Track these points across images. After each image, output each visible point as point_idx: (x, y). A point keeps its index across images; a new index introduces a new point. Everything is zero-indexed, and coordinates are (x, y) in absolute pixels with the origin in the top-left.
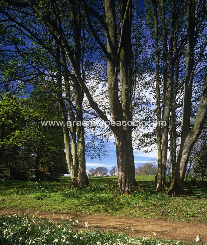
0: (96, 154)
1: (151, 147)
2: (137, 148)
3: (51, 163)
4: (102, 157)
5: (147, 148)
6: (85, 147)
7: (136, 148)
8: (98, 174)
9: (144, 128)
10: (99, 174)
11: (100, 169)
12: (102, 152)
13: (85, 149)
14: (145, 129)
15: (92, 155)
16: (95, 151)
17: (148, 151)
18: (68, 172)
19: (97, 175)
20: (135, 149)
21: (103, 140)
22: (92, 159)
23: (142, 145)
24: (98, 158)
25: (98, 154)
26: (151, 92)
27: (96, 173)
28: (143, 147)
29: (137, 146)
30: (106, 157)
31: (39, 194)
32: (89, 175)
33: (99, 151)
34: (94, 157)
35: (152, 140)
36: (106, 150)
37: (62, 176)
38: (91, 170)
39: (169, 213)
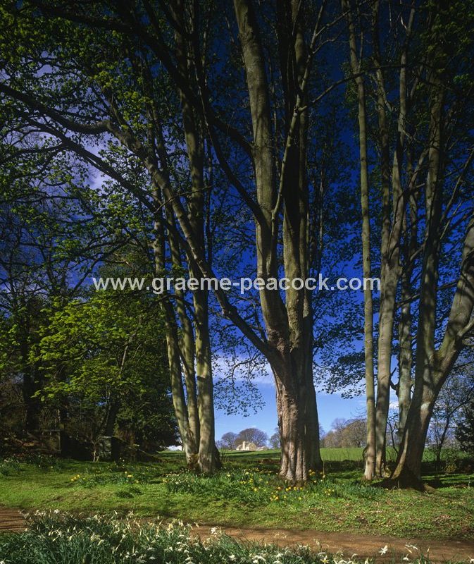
0: (236, 404)
1: (358, 385)
2: (327, 388)
3: (141, 423)
4: (250, 410)
5: (350, 387)
6: (214, 389)
7: (324, 388)
8: (244, 447)
9: (342, 345)
10: (246, 444)
11: (249, 435)
12: (250, 398)
13: (214, 393)
14: (344, 346)
15: (228, 405)
16: (235, 397)
17: (353, 394)
18: (177, 441)
19: (242, 447)
20: (323, 390)
21: (253, 373)
22: (228, 414)
23: (338, 382)
24: (242, 411)
25: (242, 403)
26: (356, 265)
27: (239, 442)
28: (340, 386)
29: (325, 384)
30: (258, 409)
32: (224, 447)
33: (243, 397)
34: (232, 410)
35: (360, 370)
36: (258, 394)
37: (163, 450)
38: (227, 437)
39: (374, 522)
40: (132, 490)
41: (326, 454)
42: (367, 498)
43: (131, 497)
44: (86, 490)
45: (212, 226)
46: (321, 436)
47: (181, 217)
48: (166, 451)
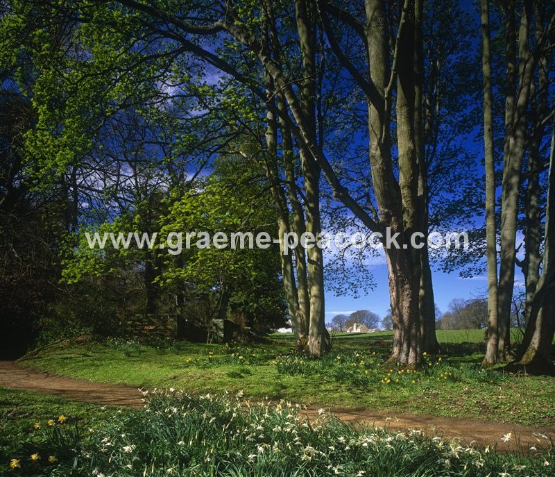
0: (346, 286)
1: (478, 264)
2: (444, 267)
3: (252, 306)
4: (361, 291)
5: (469, 265)
6: (324, 271)
7: (440, 267)
8: (355, 329)
9: (460, 222)
10: (357, 327)
11: (359, 317)
12: (361, 279)
13: (324, 274)
14: (462, 223)
15: (338, 286)
16: (345, 279)
17: (472, 272)
18: (287, 323)
19: (352, 329)
20: (439, 269)
21: (363, 254)
22: (338, 296)
23: (456, 261)
24: (352, 293)
25: (352, 284)
26: (477, 137)
27: (350, 324)
28: (458, 264)
29: (442, 263)
30: (369, 290)
31: (234, 368)
32: (335, 330)
33: (354, 278)
34: (342, 291)
35: (481, 246)
36: (369, 275)
37: (273, 332)
38: (338, 319)
39: (496, 408)
40: (242, 371)
41: (442, 336)
42: (488, 382)
43: (242, 377)
44: (200, 371)
45: (323, 109)
46: (437, 317)
47: (292, 104)
48: (276, 334)
